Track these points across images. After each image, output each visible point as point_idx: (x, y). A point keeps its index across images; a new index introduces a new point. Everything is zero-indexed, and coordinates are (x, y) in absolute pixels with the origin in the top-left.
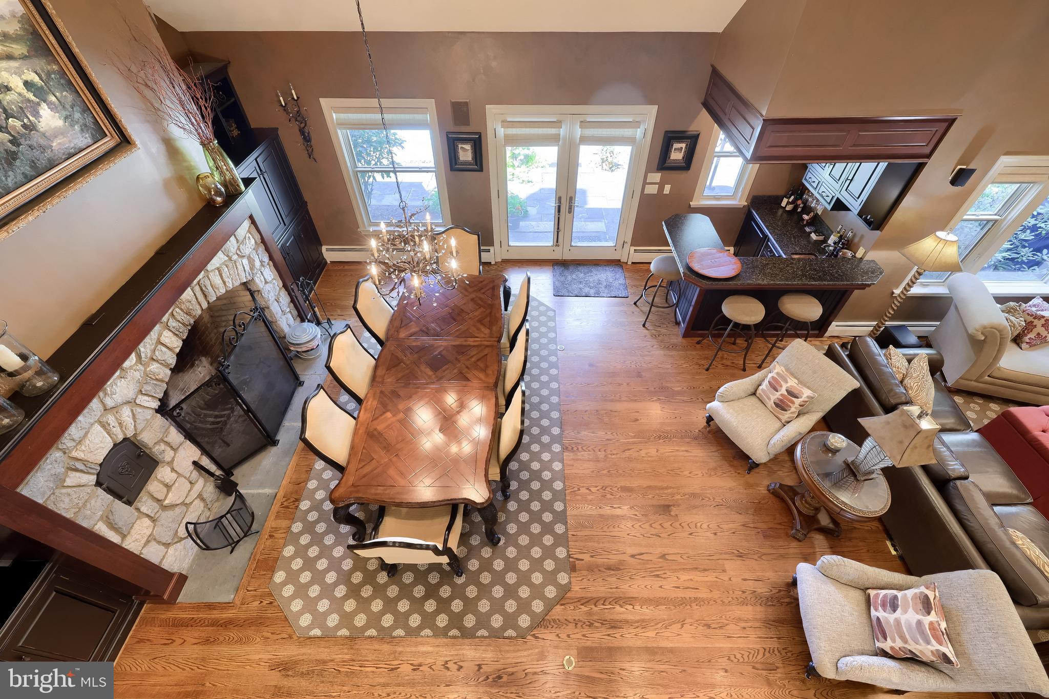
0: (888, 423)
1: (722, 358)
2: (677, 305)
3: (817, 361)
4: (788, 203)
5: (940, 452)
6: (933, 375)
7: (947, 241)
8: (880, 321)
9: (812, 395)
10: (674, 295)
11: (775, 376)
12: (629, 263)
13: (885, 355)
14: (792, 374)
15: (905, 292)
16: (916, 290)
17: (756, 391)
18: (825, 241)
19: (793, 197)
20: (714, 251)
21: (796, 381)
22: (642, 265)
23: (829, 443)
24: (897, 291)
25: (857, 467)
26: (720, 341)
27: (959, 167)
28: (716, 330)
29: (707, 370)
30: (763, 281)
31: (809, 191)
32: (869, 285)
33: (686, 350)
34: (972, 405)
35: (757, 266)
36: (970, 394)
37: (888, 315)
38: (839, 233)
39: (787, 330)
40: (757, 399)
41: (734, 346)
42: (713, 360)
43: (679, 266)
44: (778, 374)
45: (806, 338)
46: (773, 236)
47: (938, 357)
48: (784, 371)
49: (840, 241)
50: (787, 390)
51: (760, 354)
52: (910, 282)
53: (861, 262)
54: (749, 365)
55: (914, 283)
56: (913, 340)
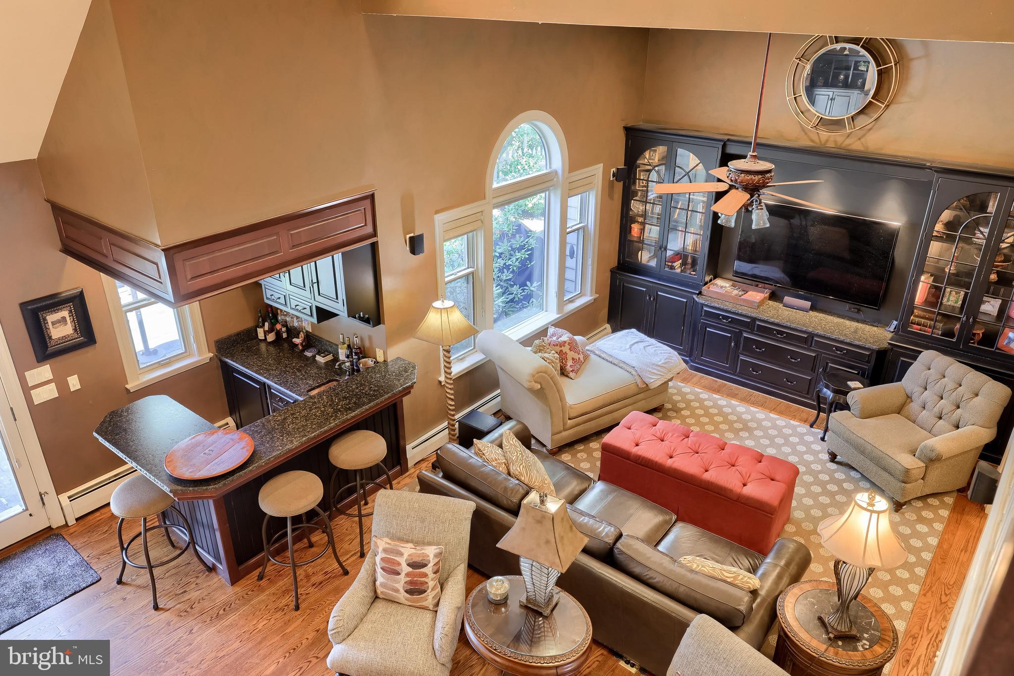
0: (524, 529)
1: (308, 577)
2: (193, 541)
3: (416, 505)
4: (265, 333)
5: (586, 524)
6: (528, 446)
7: (447, 308)
8: (449, 418)
9: (438, 551)
10: (180, 530)
11: (384, 555)
12: (72, 522)
13: (476, 454)
14: (401, 540)
15: (448, 376)
16: (458, 368)
17: (375, 592)
18: (336, 359)
19: (267, 324)
20: (200, 438)
21: (410, 545)
22: (98, 514)
23: (492, 596)
24: (442, 378)
25: (535, 602)
26: (289, 554)
27: (408, 236)
28: (273, 544)
29: (297, 608)
30: (294, 443)
31: (281, 311)
32: (411, 387)
33: (250, 601)
34: (579, 455)
35: (273, 429)
36: (569, 445)
37: (451, 408)
38: (344, 343)
39: (363, 486)
40: (384, 602)
41: (313, 549)
42: (297, 588)
43: (159, 484)
44: (385, 550)
45: (388, 484)
46: (271, 381)
47: (519, 426)
48: (389, 541)
49: (351, 352)
50: (409, 565)
51: (352, 536)
52: (445, 364)
53: (387, 366)
54: (349, 561)
55: (449, 363)
56: (491, 421)
